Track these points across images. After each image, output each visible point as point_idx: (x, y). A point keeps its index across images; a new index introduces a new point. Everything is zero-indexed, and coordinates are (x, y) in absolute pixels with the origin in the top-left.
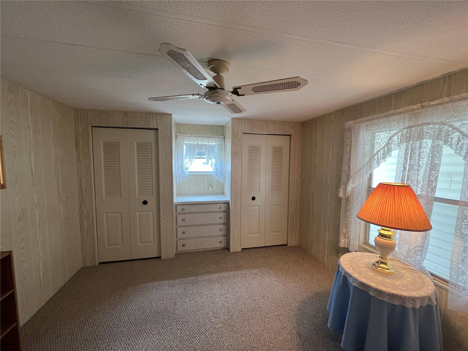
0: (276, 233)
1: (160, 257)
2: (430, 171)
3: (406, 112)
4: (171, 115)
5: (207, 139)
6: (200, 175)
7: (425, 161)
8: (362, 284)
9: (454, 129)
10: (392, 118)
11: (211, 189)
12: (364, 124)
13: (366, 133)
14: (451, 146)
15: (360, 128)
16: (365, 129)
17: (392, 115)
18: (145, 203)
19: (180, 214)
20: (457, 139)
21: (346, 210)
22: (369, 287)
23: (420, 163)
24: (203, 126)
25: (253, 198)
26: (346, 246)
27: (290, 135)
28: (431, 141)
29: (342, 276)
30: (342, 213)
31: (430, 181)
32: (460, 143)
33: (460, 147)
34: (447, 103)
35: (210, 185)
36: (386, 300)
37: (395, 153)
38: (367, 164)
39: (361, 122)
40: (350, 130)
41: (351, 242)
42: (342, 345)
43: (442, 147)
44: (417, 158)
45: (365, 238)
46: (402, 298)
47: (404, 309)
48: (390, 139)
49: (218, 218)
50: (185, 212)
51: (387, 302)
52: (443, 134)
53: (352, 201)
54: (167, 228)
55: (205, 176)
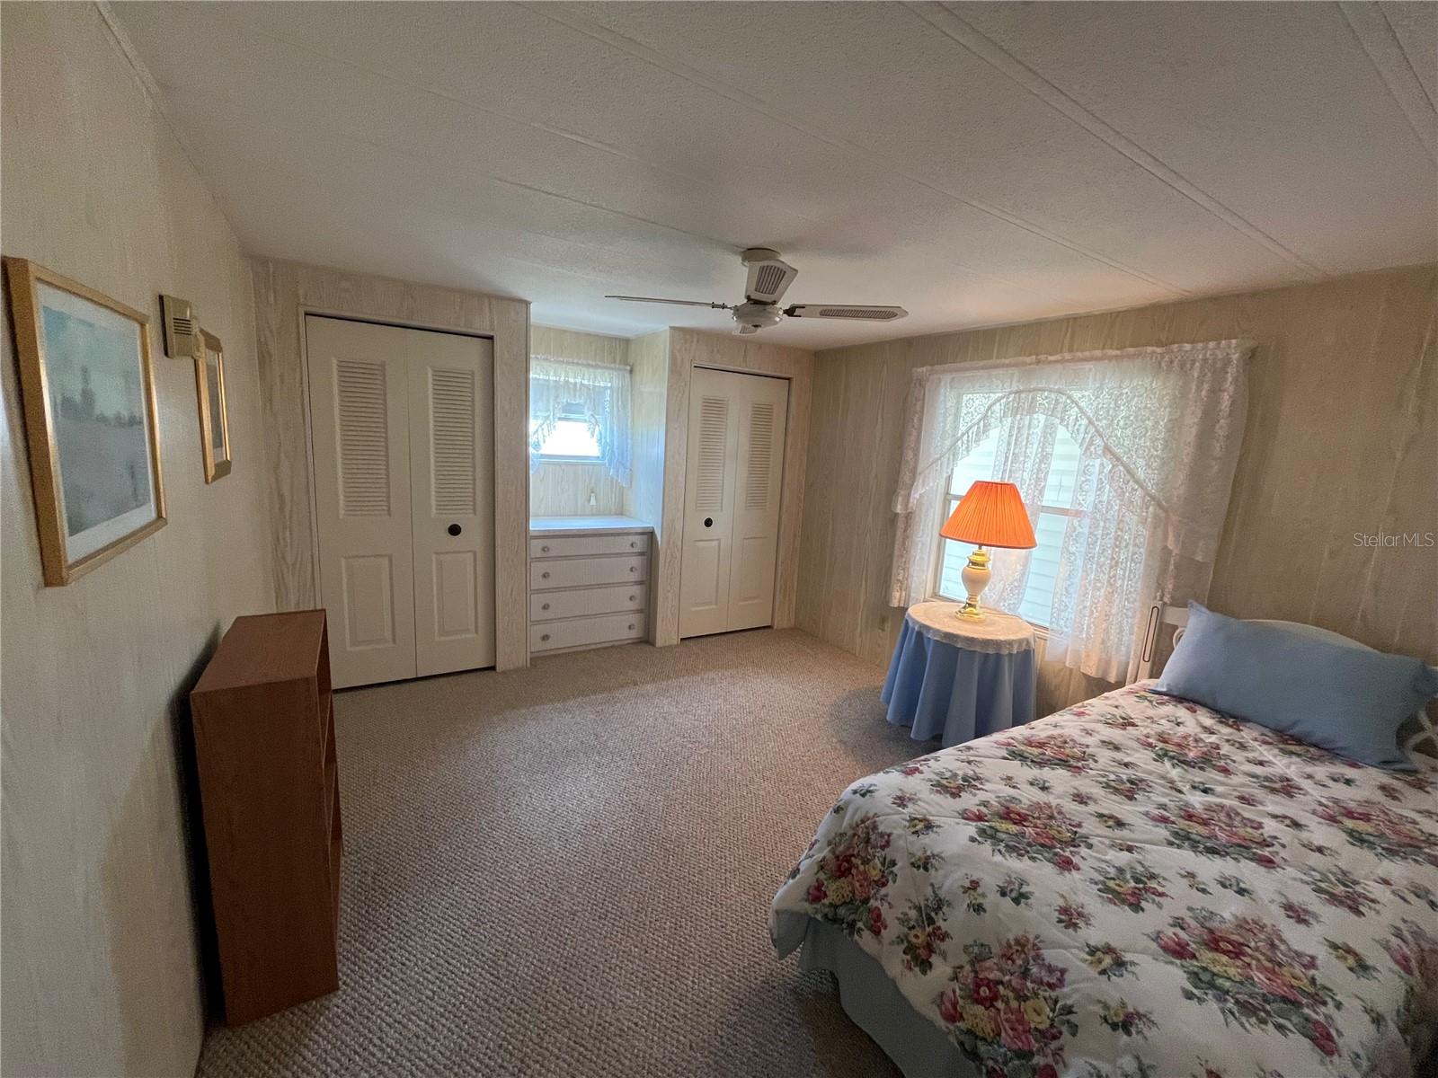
0: (750, 602)
1: (493, 668)
2: (1041, 462)
3: (1016, 365)
4: (527, 303)
5: (591, 370)
6: (567, 464)
7: (1033, 449)
8: (947, 635)
9: (1073, 402)
10: (994, 372)
11: (593, 502)
12: (947, 378)
13: (950, 392)
14: (1067, 426)
15: (940, 382)
16: (948, 385)
17: (996, 367)
18: (454, 530)
19: (538, 559)
20: (1074, 417)
21: (906, 537)
22: (956, 636)
23: (1028, 451)
24: (578, 334)
25: (708, 523)
26: (902, 605)
27: (788, 379)
28: (1045, 417)
29: (915, 634)
30: (897, 542)
31: (1038, 480)
32: (1078, 423)
33: (1078, 430)
34: (1068, 361)
35: (593, 492)
36: (978, 649)
37: (994, 433)
38: (949, 450)
39: (944, 372)
40: (921, 383)
41: (912, 594)
42: (912, 736)
43: (1056, 428)
44: (1024, 443)
45: (935, 587)
46: (998, 644)
47: (998, 656)
48: (990, 408)
49: (627, 569)
50: (550, 554)
51: (980, 653)
52: (1060, 408)
53: (917, 519)
54: (511, 594)
55: (580, 467)
